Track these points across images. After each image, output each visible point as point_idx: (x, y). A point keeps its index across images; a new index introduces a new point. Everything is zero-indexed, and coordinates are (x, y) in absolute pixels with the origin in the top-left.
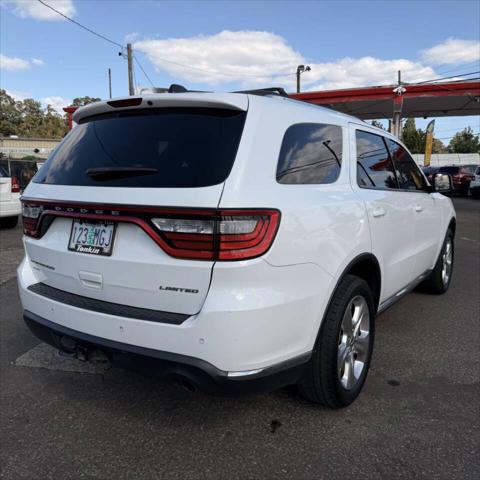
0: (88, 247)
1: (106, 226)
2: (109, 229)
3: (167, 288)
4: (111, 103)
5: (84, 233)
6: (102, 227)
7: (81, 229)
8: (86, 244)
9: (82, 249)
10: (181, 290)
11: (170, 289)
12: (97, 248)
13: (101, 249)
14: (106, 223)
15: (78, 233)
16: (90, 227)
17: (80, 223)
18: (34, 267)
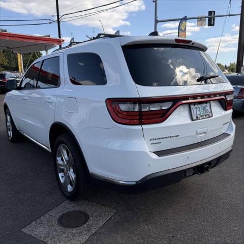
0: (203, 116)
1: (206, 103)
2: (208, 105)
4: (176, 40)
5: (198, 109)
6: (205, 105)
7: (195, 108)
8: (201, 115)
9: (201, 118)
12: (207, 115)
13: (209, 115)
15: (195, 110)
16: (200, 106)
17: (194, 105)
18: (152, 144)
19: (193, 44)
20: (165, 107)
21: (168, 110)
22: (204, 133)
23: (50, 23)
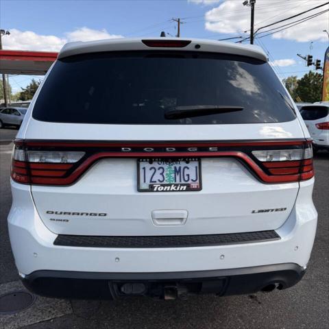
1: (187, 162)
2: (193, 166)
3: (260, 211)
5: (159, 172)
6: (183, 164)
7: (153, 168)
8: (165, 182)
10: (272, 210)
11: (262, 211)
13: (188, 186)
14: (187, 160)
16: (166, 166)
17: (151, 163)
18: (51, 219)
19: (198, 46)
20: (73, 158)
21: (75, 165)
22: (182, 219)
23: (241, 42)
